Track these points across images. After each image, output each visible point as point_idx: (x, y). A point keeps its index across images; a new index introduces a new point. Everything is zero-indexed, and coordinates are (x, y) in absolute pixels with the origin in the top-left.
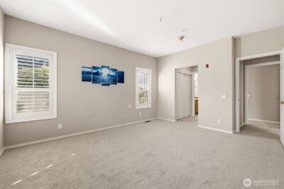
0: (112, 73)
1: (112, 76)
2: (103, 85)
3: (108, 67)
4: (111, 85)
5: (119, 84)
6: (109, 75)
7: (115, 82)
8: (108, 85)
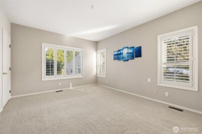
0: (130, 51)
1: (130, 53)
2: (124, 61)
3: (127, 47)
4: (129, 60)
5: (136, 59)
6: (128, 53)
7: (132, 58)
8: (128, 60)
